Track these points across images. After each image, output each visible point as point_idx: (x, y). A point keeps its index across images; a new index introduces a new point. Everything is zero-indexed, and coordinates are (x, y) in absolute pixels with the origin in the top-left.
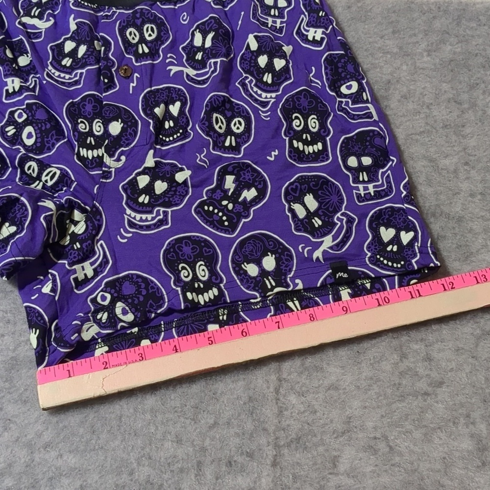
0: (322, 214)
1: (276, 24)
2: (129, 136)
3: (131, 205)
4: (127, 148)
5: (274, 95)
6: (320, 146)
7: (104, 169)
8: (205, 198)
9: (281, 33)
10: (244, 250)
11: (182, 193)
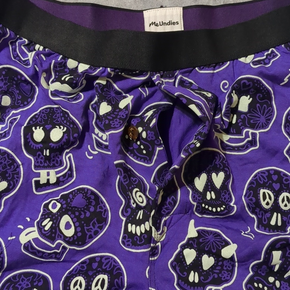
3: (182, 286)
7: (152, 245)
8: (252, 274)
11: (229, 267)
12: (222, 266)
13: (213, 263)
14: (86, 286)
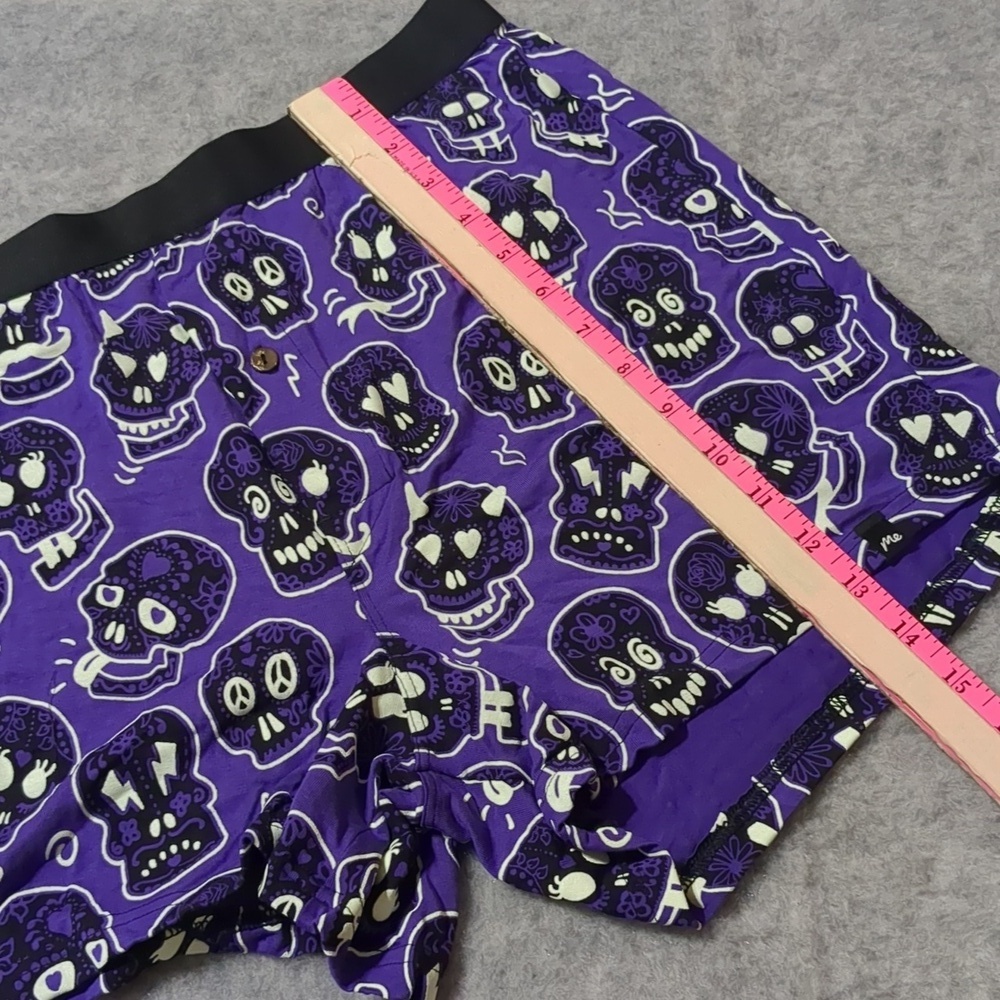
0: (782, 449)
1: (492, 143)
2: (349, 482)
3: (440, 603)
4: (359, 506)
5: (567, 275)
6: (704, 331)
7: (344, 566)
8: (560, 521)
9: (511, 156)
10: (690, 580)
11: (513, 531)
12: (499, 534)
13: (479, 538)
14: (255, 689)
